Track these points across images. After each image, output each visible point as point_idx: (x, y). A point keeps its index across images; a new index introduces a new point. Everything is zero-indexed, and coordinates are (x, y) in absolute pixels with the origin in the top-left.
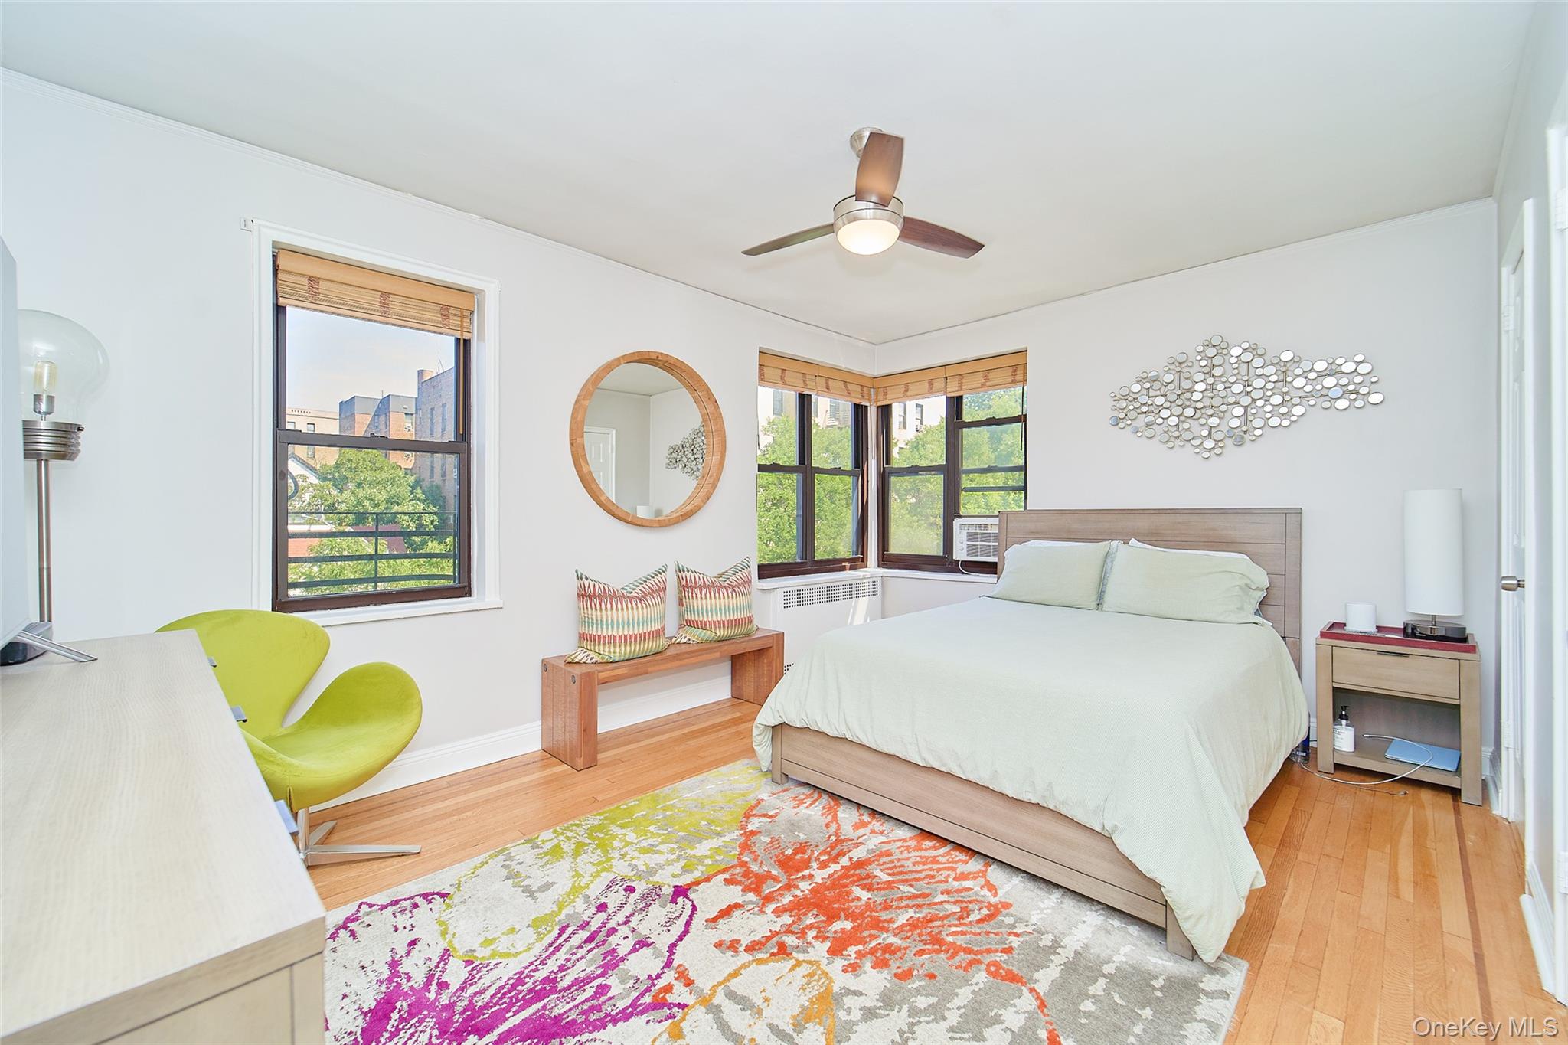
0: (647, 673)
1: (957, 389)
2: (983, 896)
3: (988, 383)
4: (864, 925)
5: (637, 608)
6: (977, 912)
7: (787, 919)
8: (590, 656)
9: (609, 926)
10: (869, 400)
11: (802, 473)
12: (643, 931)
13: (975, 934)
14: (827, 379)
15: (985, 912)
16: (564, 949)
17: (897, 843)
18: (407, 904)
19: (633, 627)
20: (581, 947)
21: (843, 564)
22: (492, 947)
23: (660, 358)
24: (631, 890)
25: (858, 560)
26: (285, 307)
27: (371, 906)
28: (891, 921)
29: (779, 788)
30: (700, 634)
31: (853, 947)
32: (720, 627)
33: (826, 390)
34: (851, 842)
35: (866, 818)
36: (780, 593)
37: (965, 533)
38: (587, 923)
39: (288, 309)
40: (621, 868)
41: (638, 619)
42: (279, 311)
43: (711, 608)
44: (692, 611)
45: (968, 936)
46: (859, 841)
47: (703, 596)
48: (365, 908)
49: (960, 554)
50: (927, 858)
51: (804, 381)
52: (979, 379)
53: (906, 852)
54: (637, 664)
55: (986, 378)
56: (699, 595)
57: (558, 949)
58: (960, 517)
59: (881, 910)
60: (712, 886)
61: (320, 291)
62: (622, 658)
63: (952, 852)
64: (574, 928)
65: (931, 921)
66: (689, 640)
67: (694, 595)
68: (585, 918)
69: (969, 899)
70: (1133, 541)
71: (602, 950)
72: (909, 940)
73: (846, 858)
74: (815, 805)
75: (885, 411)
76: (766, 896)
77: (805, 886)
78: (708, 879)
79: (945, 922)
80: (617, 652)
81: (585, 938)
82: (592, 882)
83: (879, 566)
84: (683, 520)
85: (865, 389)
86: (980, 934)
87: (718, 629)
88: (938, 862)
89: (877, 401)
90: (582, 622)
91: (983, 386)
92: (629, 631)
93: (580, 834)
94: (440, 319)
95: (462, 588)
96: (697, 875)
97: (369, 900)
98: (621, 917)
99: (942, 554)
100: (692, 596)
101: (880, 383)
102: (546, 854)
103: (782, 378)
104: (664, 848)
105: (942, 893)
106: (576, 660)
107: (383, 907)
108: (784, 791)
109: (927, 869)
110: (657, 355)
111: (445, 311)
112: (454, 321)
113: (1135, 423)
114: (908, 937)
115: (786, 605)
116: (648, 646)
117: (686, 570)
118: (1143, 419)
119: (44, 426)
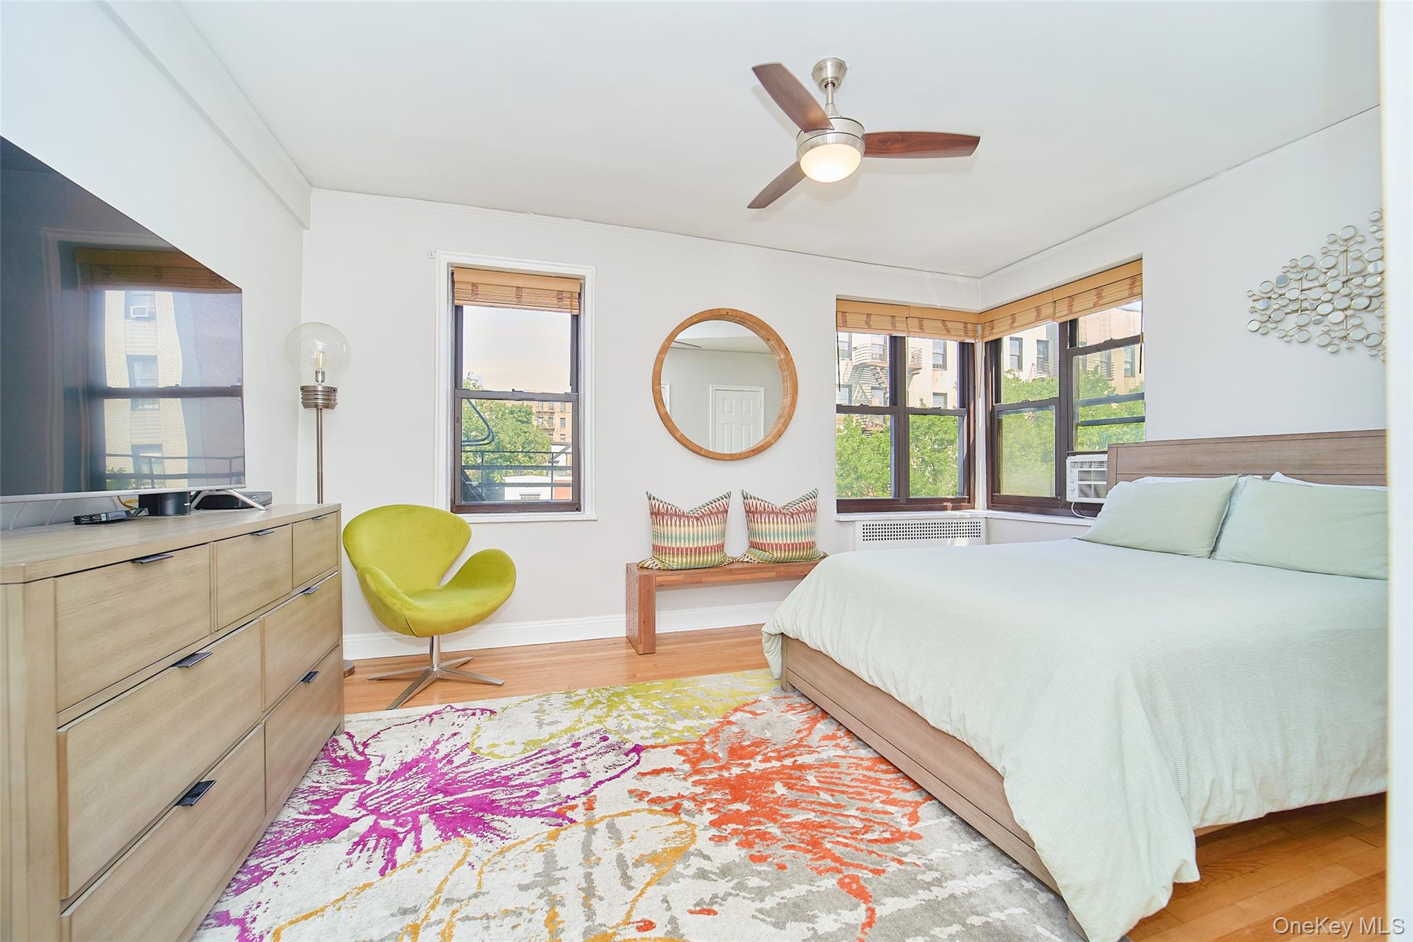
0: (702, 582)
1: (1065, 313)
2: (897, 822)
3: (1102, 302)
4: (759, 812)
5: (693, 526)
6: (877, 833)
7: (700, 790)
8: (656, 563)
9: (570, 757)
10: (975, 337)
11: (894, 414)
12: (589, 767)
13: (857, 849)
14: (921, 320)
15: (887, 835)
16: (531, 763)
17: (851, 759)
18: (470, 712)
19: (689, 541)
20: (542, 765)
21: (945, 504)
22: (492, 749)
23: (730, 314)
24: (605, 739)
25: (964, 500)
26: (462, 307)
27: (452, 708)
28: (787, 816)
29: (783, 694)
30: (760, 555)
31: (734, 824)
32: (777, 550)
33: (920, 331)
34: (808, 749)
35: (840, 733)
36: (859, 527)
37: (1076, 470)
38: (558, 752)
39: (464, 307)
40: (611, 723)
41: (694, 535)
42: (458, 310)
43: (769, 532)
44: (760, 534)
45: (848, 849)
46: (817, 750)
47: (763, 521)
48: (449, 708)
49: (1073, 496)
50: (870, 778)
51: (892, 323)
52: (1092, 297)
53: (853, 768)
54: (692, 574)
55: (1099, 296)
56: (759, 520)
57: (528, 762)
58: (1075, 454)
59: (785, 806)
60: (663, 752)
61: (479, 292)
62: (680, 567)
63: (901, 780)
64: (548, 752)
65: (824, 827)
66: (751, 559)
67: (756, 520)
68: (560, 749)
69: (880, 821)
70: (1278, 476)
71: (554, 771)
72: (788, 835)
73: (793, 760)
74: (803, 713)
75: (994, 347)
76: (698, 769)
77: (736, 771)
78: (664, 747)
79: (837, 831)
80: (676, 562)
81: (550, 760)
82: (584, 728)
83: (988, 508)
84: (754, 455)
85: (970, 327)
86: (862, 851)
87: (775, 551)
88: (879, 785)
89: (983, 337)
90: (655, 535)
91: (1095, 305)
92: (685, 545)
93: (603, 695)
94: (556, 302)
95: (575, 505)
96: (660, 741)
97: (453, 705)
98: (583, 755)
99: (1054, 496)
100: (761, 522)
101: (986, 318)
102: (571, 703)
103: (867, 323)
104: (651, 718)
105: (857, 809)
106: (645, 566)
107: (458, 711)
108: (785, 698)
109: (861, 787)
110: (727, 311)
111: (560, 296)
112: (567, 302)
113: (1281, 326)
114: (789, 833)
115: (865, 538)
116: (711, 559)
117: (749, 497)
118: (1293, 320)
119: (320, 388)
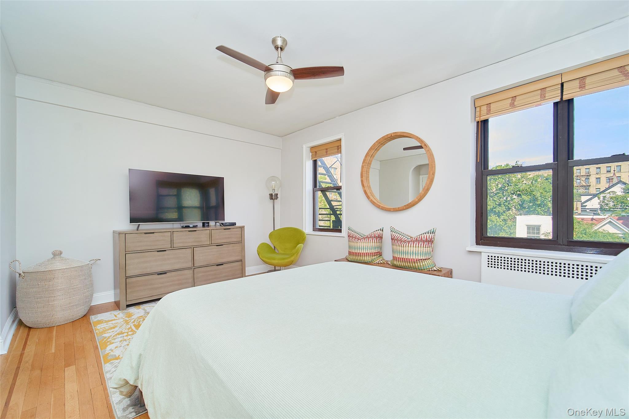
36: (484, 256)
115: (491, 266)
119: (274, 194)
